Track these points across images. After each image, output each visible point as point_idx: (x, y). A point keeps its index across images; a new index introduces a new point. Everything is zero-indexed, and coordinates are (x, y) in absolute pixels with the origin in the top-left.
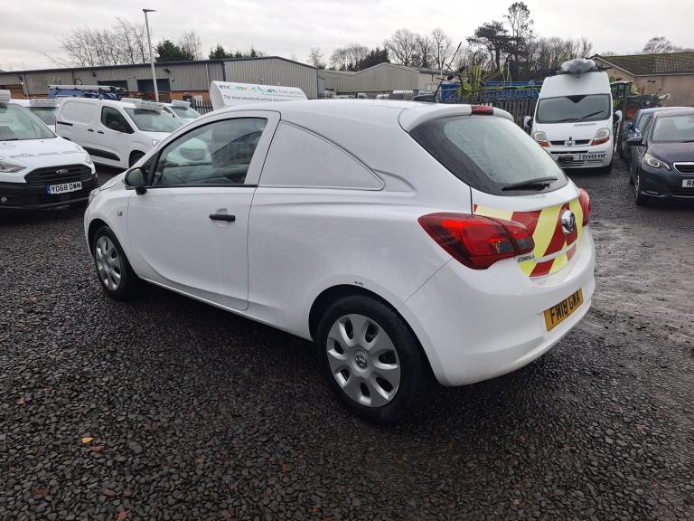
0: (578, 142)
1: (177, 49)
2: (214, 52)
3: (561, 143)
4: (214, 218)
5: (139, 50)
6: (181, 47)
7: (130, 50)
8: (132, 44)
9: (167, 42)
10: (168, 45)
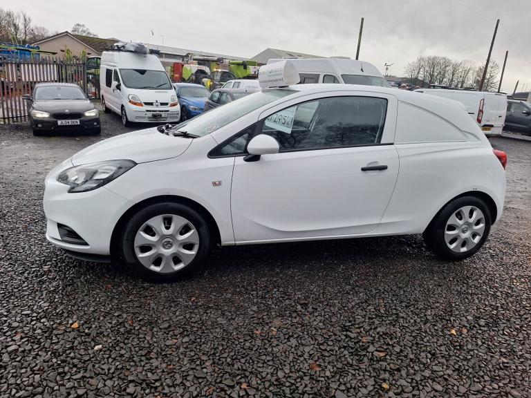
0: (162, 104)
3: (151, 104)
4: (363, 170)
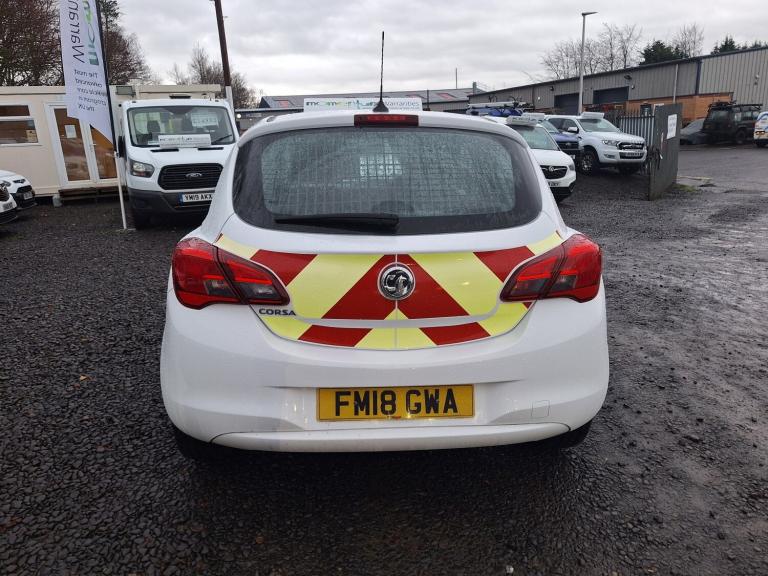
1: (669, 49)
2: (719, 46)
5: (623, 56)
6: (675, 47)
7: (612, 57)
8: (614, 51)
9: (658, 42)
10: (658, 46)
